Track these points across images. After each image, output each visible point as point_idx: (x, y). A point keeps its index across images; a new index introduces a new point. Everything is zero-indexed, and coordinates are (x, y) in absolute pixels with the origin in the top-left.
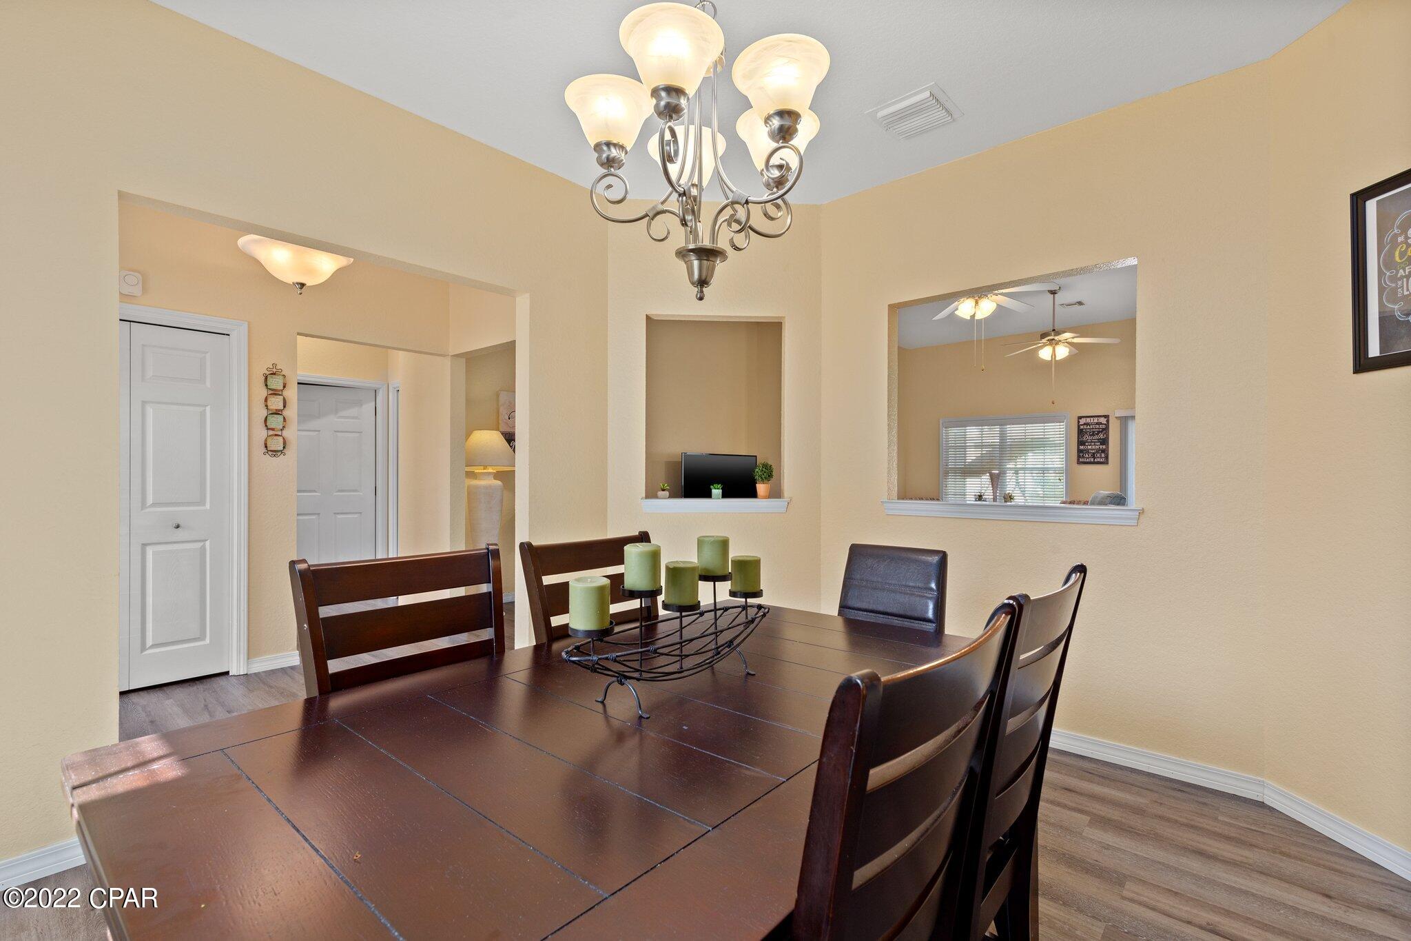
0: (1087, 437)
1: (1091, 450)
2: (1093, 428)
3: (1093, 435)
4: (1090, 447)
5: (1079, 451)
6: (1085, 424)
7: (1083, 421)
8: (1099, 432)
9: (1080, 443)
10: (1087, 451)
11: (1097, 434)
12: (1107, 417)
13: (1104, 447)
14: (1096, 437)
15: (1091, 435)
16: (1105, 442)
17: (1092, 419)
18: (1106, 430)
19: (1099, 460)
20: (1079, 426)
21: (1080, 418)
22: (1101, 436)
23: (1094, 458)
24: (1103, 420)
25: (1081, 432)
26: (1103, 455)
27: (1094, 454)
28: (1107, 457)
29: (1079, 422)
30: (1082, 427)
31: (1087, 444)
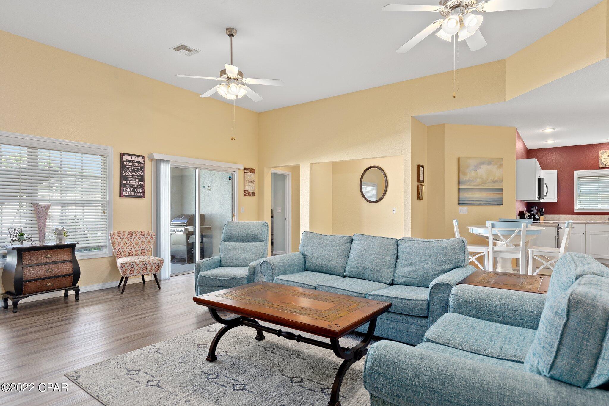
0: (128, 173)
1: (133, 185)
2: (133, 166)
3: (134, 171)
4: (131, 182)
5: (121, 185)
6: (127, 161)
7: (125, 158)
8: (138, 170)
9: (122, 177)
10: (129, 186)
11: (137, 171)
12: (143, 157)
13: (142, 183)
14: (136, 174)
15: (132, 172)
16: (142, 178)
17: (133, 157)
18: (143, 168)
19: (138, 194)
20: (121, 162)
21: (121, 155)
22: (140, 173)
23: (135, 192)
24: (141, 160)
25: (123, 167)
26: (141, 190)
27: (134, 188)
28: (144, 192)
29: (121, 158)
30: (125, 163)
31: (129, 179)
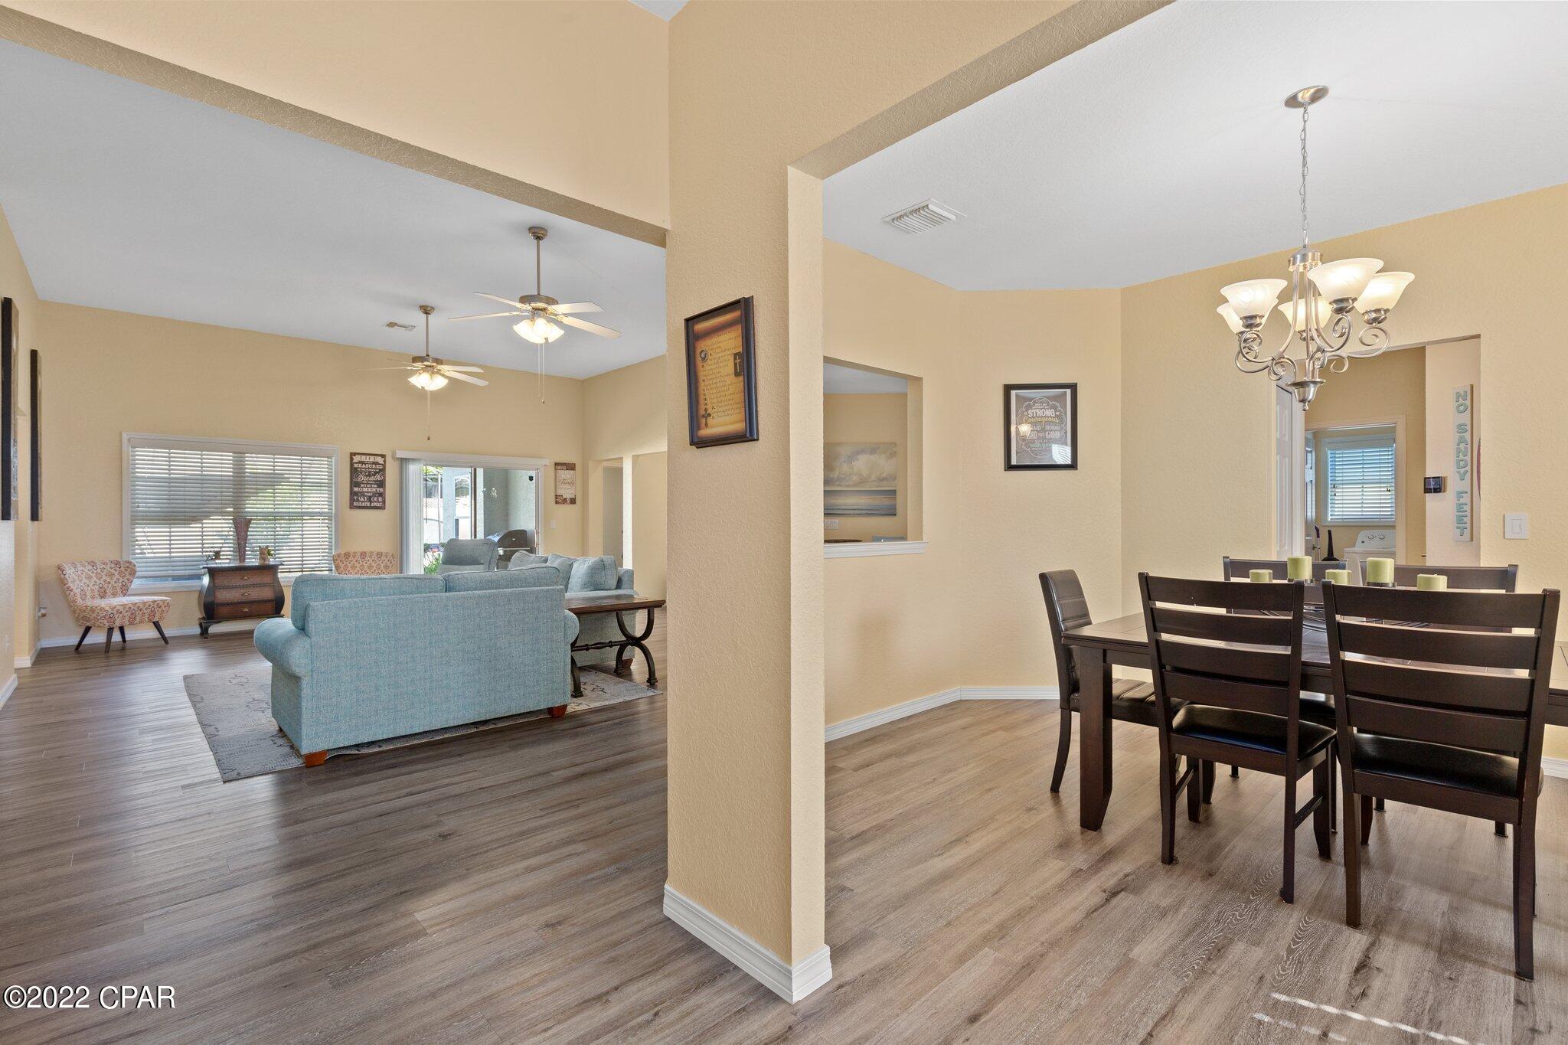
0: (361, 478)
1: (368, 492)
2: (369, 468)
3: (369, 475)
4: (365, 490)
5: (353, 494)
6: (359, 462)
7: (356, 459)
8: (376, 473)
9: (354, 484)
10: (363, 494)
11: (374, 475)
12: (383, 456)
13: (381, 490)
14: (372, 478)
15: (367, 476)
16: (381, 484)
17: (368, 457)
18: (383, 471)
19: (375, 504)
20: (352, 464)
21: (353, 455)
22: (378, 477)
23: (371, 502)
24: (380, 460)
25: (354, 471)
26: (380, 499)
27: (370, 497)
28: (384, 502)
29: (352, 459)
30: (356, 466)
31: (362, 485)
